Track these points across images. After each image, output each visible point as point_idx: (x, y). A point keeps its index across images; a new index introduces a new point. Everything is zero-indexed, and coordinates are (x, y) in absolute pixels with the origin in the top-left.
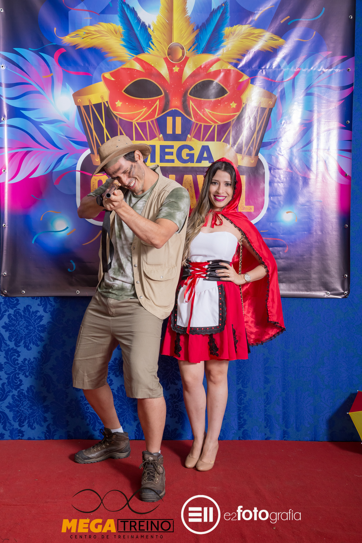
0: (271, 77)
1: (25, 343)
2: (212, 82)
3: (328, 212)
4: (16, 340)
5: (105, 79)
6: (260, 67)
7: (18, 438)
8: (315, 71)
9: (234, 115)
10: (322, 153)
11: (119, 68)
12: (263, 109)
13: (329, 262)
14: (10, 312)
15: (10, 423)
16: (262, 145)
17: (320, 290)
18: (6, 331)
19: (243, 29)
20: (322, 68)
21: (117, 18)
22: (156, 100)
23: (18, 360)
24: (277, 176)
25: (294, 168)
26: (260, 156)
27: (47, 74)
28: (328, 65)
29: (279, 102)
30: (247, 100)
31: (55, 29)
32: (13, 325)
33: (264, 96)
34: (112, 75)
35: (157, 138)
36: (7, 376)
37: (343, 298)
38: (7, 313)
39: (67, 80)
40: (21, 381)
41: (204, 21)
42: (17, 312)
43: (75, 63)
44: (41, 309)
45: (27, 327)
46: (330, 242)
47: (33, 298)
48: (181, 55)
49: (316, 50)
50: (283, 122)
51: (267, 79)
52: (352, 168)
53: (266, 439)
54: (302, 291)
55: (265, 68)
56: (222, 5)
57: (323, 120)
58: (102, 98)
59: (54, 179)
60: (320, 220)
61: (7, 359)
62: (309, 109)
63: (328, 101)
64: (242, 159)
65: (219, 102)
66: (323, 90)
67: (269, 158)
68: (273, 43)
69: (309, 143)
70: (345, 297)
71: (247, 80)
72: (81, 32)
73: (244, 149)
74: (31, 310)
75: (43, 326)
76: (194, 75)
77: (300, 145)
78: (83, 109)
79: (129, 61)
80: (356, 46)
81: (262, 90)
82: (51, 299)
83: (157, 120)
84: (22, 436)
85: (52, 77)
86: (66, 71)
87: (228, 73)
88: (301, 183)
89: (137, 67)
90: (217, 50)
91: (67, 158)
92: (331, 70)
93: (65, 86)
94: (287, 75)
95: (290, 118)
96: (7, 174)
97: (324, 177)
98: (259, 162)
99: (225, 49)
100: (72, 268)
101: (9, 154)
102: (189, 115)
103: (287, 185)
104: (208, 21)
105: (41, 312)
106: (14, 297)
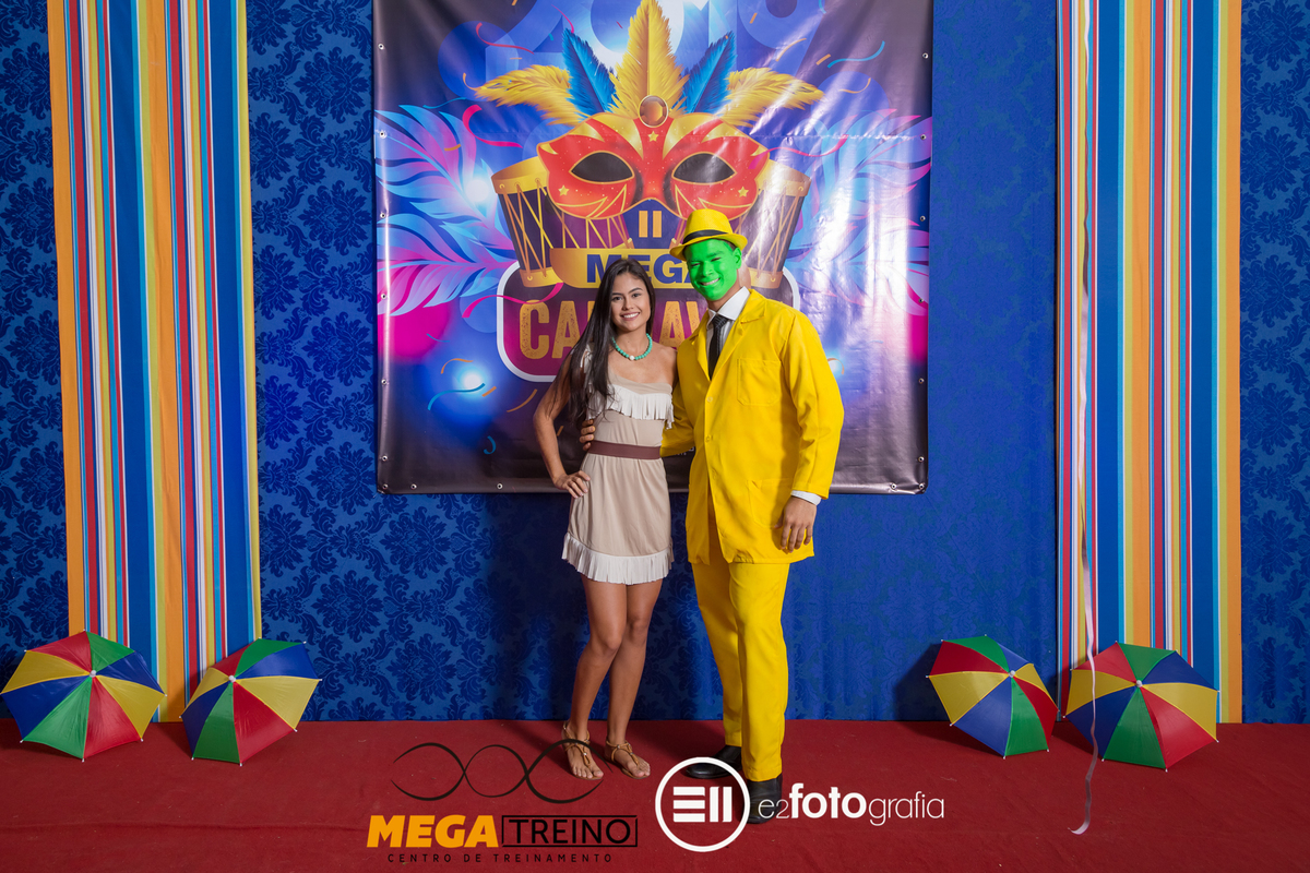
0: (802, 149)
1: (416, 566)
2: (711, 156)
3: (892, 359)
4: (402, 562)
5: (543, 153)
6: (784, 133)
7: (405, 717)
8: (871, 139)
9: (745, 209)
10: (883, 268)
11: (565, 135)
12: (790, 199)
13: (895, 437)
14: (393, 519)
15: (393, 694)
16: (789, 254)
17: (881, 482)
18: (386, 548)
19: (757, 74)
20: (881, 135)
21: (561, 57)
22: (623, 185)
23: (405, 594)
24: (812, 303)
25: (839, 290)
26: (786, 271)
27: (450, 144)
28: (891, 129)
29: (814, 186)
30: (765, 184)
31: (465, 75)
32: (398, 539)
33: (791, 179)
34: (553, 146)
35: (624, 244)
36: (387, 620)
37: (917, 493)
38: (388, 520)
39: (483, 154)
40: (410, 627)
41: (697, 62)
42: (404, 519)
43: (496, 129)
44: (441, 513)
45: (419, 542)
46: (896, 406)
47: (429, 495)
48: (661, 115)
49: (871, 106)
50: (821, 219)
51: (795, 151)
52: (930, 290)
53: (797, 718)
54: (853, 482)
55: (793, 135)
56: (724, 38)
57: (884, 216)
58: (538, 182)
59: (463, 308)
60: (880, 372)
61: (389, 592)
62: (861, 199)
63: (892, 186)
64: (758, 276)
65: (721, 187)
66: (884, 168)
67: (800, 274)
68: (805, 97)
69: (861, 251)
70: (921, 492)
71: (765, 154)
72: (505, 80)
73: (761, 261)
74: (426, 515)
75: (445, 540)
76: (681, 145)
77: (848, 255)
78: (507, 199)
79: (579, 125)
80: (933, 101)
81: (788, 168)
82: (458, 497)
83: (623, 215)
84: (412, 715)
85: (460, 149)
86: (481, 141)
87: (734, 142)
88: (849, 313)
89: (593, 133)
90: (717, 107)
91: (483, 276)
92: (895, 138)
93: (481, 165)
94: (827, 146)
95: (832, 212)
96: (389, 301)
97: (885, 304)
98: (784, 282)
99: (729, 105)
100: (490, 449)
101: (391, 270)
102: (674, 208)
103: (827, 317)
104: (704, 62)
105: (442, 519)
106: (400, 495)
